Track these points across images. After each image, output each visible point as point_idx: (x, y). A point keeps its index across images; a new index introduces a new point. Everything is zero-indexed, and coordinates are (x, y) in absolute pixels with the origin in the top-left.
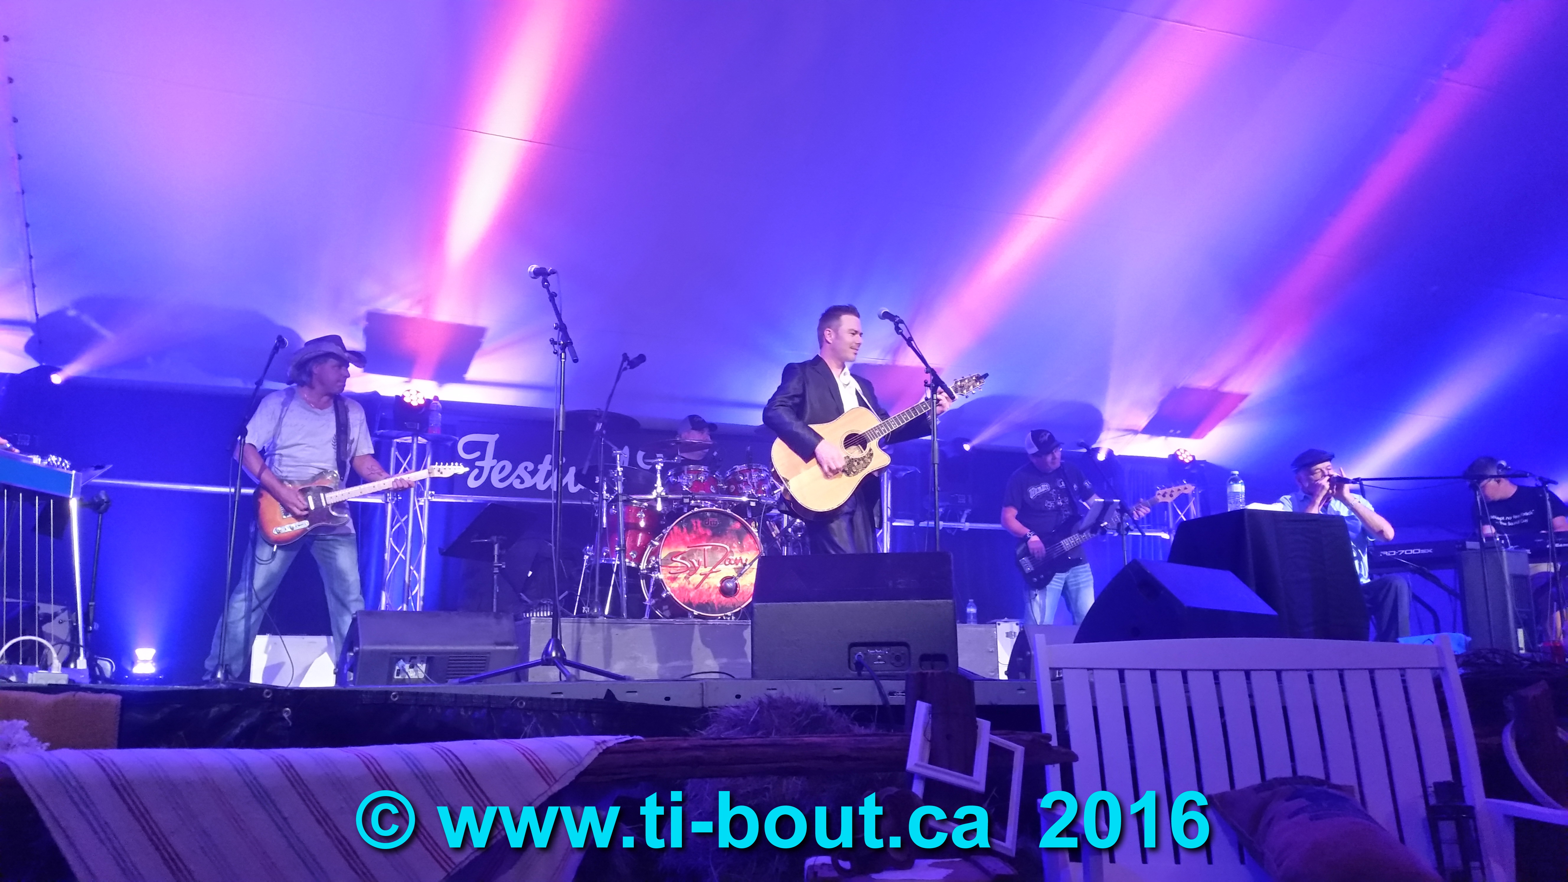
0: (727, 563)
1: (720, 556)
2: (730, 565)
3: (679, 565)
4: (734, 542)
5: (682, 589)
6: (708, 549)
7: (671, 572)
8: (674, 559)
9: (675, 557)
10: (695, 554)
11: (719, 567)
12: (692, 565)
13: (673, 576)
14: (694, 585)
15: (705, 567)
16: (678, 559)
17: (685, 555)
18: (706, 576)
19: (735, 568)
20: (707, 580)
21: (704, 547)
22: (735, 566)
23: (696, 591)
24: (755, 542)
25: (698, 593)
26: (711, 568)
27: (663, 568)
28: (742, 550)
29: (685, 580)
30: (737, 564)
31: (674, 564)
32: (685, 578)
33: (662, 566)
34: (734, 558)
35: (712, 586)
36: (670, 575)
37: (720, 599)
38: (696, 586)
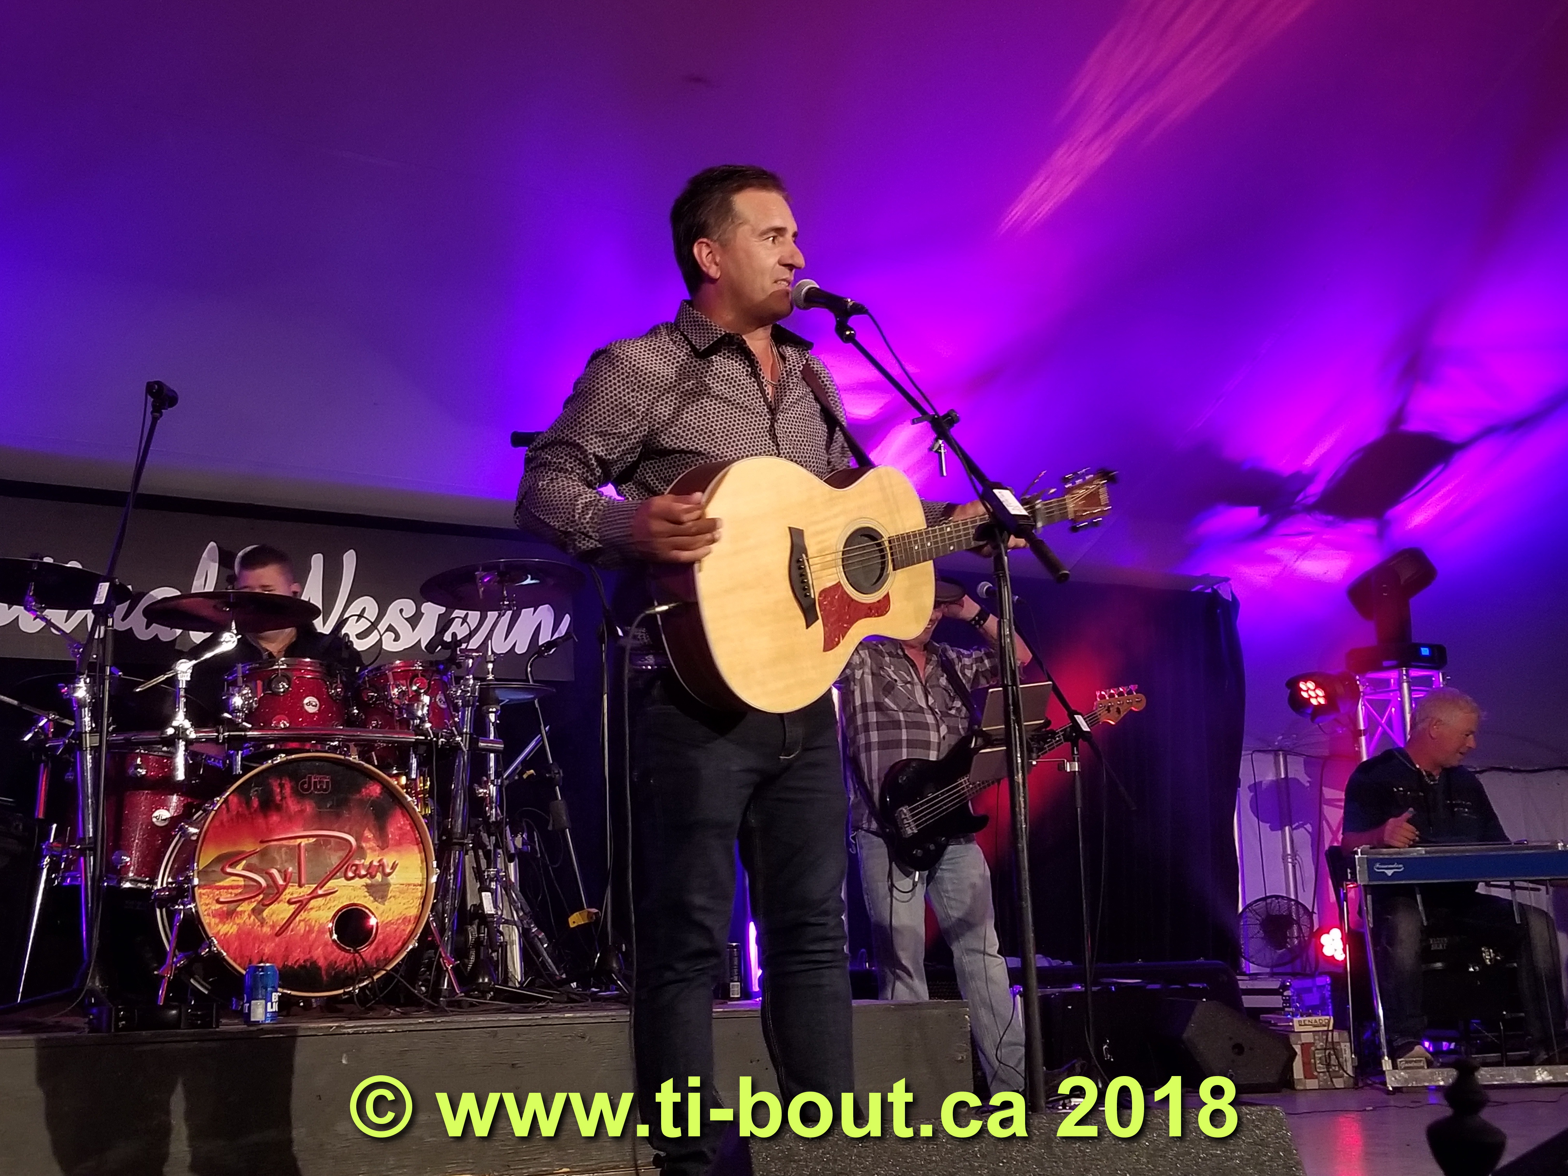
0: (350, 874)
1: (335, 859)
2: (357, 879)
3: (241, 881)
4: (367, 825)
5: (245, 935)
6: (306, 844)
7: (221, 900)
8: (229, 870)
9: (231, 866)
10: (278, 858)
11: (331, 884)
12: (271, 883)
13: (225, 908)
14: (273, 927)
15: (300, 886)
16: (239, 869)
17: (254, 860)
18: (301, 905)
19: (367, 886)
20: (303, 915)
21: (299, 841)
22: (367, 881)
23: (277, 939)
24: (415, 825)
25: (284, 945)
26: (315, 886)
27: (204, 891)
28: (384, 845)
29: (253, 917)
30: (373, 877)
31: (228, 882)
32: (253, 910)
33: (199, 888)
34: (367, 863)
35: (316, 928)
36: (218, 906)
37: (332, 957)
38: (278, 928)
